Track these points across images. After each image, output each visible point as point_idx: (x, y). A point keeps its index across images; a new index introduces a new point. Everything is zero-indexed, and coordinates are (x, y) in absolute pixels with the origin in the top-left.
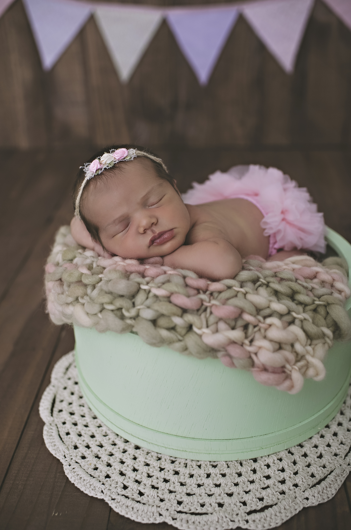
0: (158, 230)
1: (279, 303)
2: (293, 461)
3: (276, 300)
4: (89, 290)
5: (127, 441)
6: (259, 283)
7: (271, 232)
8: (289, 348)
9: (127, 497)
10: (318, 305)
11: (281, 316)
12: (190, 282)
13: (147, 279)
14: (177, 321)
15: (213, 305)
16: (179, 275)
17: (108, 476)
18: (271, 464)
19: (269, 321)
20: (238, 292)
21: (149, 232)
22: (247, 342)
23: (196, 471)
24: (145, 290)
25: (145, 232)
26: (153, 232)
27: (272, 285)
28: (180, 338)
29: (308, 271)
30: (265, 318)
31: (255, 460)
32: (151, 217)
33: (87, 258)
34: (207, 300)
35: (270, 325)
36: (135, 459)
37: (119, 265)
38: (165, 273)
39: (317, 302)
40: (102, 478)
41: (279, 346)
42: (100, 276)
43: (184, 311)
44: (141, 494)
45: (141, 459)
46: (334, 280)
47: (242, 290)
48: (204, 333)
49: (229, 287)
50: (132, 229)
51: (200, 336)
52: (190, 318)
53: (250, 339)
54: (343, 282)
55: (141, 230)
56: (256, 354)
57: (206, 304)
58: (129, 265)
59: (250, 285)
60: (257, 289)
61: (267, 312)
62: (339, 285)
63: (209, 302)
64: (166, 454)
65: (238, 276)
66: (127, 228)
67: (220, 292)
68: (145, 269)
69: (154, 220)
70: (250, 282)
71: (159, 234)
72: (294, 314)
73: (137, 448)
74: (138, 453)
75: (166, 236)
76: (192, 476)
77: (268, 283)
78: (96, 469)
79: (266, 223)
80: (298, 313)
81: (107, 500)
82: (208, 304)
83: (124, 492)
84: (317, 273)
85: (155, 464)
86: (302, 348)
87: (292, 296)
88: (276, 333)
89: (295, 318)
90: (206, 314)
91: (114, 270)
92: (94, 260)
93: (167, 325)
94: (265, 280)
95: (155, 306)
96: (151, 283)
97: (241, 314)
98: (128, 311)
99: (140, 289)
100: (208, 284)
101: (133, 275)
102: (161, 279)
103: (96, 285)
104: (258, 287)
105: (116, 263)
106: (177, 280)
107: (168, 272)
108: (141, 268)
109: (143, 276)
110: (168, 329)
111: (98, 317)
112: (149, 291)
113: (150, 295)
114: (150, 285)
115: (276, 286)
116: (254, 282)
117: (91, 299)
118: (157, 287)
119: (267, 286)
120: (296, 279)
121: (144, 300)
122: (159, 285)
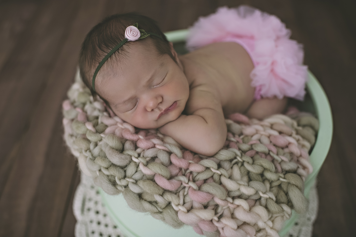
0: (163, 107)
1: (249, 186)
3: (246, 184)
4: (92, 146)
6: (235, 161)
10: (282, 182)
11: (247, 198)
12: (174, 160)
13: (139, 150)
14: (158, 199)
15: (190, 187)
16: (166, 151)
19: (238, 202)
20: (214, 173)
21: (156, 110)
22: (216, 218)
24: (135, 163)
25: (152, 110)
26: (160, 109)
27: (246, 165)
28: (161, 210)
30: (234, 198)
32: (157, 97)
34: (187, 181)
35: (238, 206)
37: (118, 127)
38: (154, 146)
39: (281, 179)
42: (102, 135)
43: (165, 191)
46: (301, 155)
47: (219, 172)
48: (180, 209)
49: (208, 168)
51: (177, 212)
52: (169, 197)
53: (218, 215)
55: (149, 110)
56: (223, 229)
57: (184, 185)
58: (126, 130)
59: (227, 165)
60: (232, 168)
61: (237, 194)
62: (305, 161)
63: (188, 184)
65: (218, 155)
66: (136, 107)
67: (199, 173)
68: (139, 139)
69: (160, 100)
70: (227, 162)
71: (165, 110)
72: (261, 194)
77: (244, 161)
80: (264, 193)
82: (186, 185)
84: (290, 143)
86: (263, 223)
87: (262, 177)
88: (241, 215)
90: (184, 192)
91: (113, 134)
92: (100, 114)
93: (150, 199)
94: (241, 158)
95: (141, 183)
96: (142, 155)
97: (213, 198)
98: (120, 179)
99: (131, 161)
100: (190, 163)
101: (128, 145)
102: (150, 153)
103: (98, 142)
104: (234, 164)
105: (116, 124)
106: (163, 157)
107: (158, 147)
108: (134, 137)
109: (136, 147)
110: (150, 202)
111: (96, 174)
112: (138, 166)
113: (139, 169)
114: (140, 159)
115: (249, 168)
116: (231, 161)
117: (92, 155)
118: (145, 162)
119: (243, 165)
120: (269, 151)
121: (133, 173)
122: (148, 159)
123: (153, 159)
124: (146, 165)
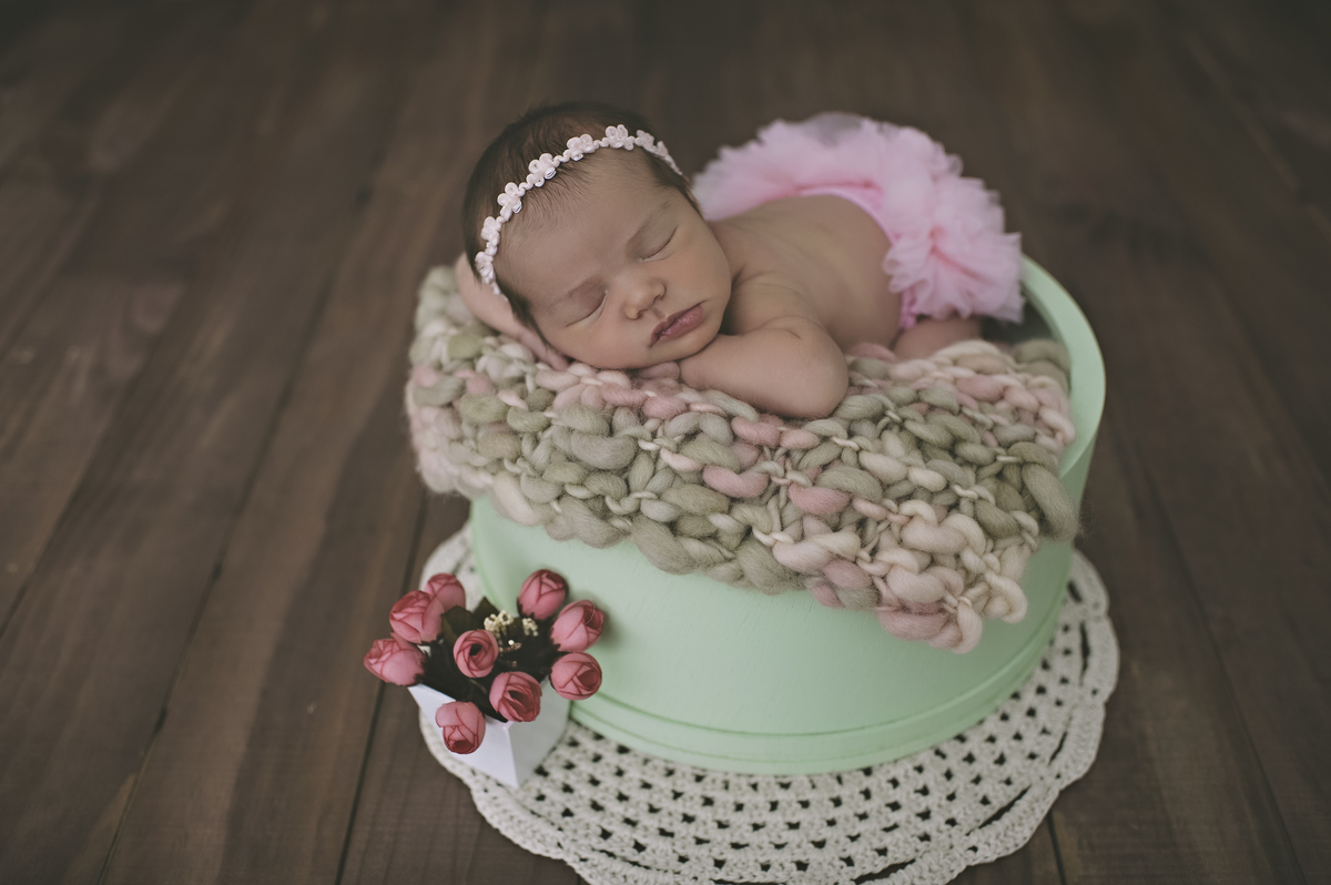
0: (668, 311)
1: (928, 468)
2: (944, 770)
3: (921, 462)
4: (526, 447)
5: (598, 737)
6: (884, 421)
7: (904, 284)
8: (950, 561)
9: (611, 855)
10: (1005, 465)
11: (931, 496)
12: (742, 429)
13: (651, 424)
14: (721, 522)
15: (792, 482)
16: (718, 414)
17: (567, 813)
18: (901, 780)
19: (908, 507)
20: (843, 448)
21: (649, 316)
22: (865, 554)
23: (748, 798)
24: (648, 452)
25: (640, 316)
26: (658, 314)
27: (909, 425)
28: (729, 555)
29: (987, 385)
30: (899, 501)
31: (868, 772)
32: (652, 282)
33: (509, 361)
34: (781, 472)
35: (911, 518)
36: (620, 773)
37: (587, 385)
38: (687, 408)
39: (1002, 459)
40: (557, 817)
41: (932, 561)
42: (548, 414)
43: (734, 501)
44: (639, 847)
45: (634, 774)
46: (1041, 404)
47: (852, 444)
48: (776, 541)
49: (825, 439)
50: (610, 310)
51: (770, 549)
52: (745, 513)
53: (870, 547)
54: (1059, 410)
55: (633, 313)
56: (884, 578)
57: (777, 481)
58: (610, 386)
59: (867, 428)
60: (880, 437)
61: (904, 489)
62: (1051, 417)
63: (784, 477)
64: (686, 762)
65: (843, 407)
66: (600, 309)
67: (806, 451)
68: (646, 399)
69: (658, 290)
70: (868, 422)
71: (670, 318)
72: (959, 490)
73: (623, 750)
74: (624, 761)
75: (685, 320)
76: (739, 807)
77: (904, 420)
78: (541, 798)
79: (895, 263)
80: (967, 487)
81: (571, 860)
82: (781, 481)
83: (604, 845)
84: (1006, 388)
85: (664, 785)
86: (977, 559)
87: (952, 448)
88: (919, 534)
89: (959, 498)
90: (779, 501)
91: (578, 403)
92: (529, 369)
93: (699, 532)
94: (897, 413)
95: (672, 496)
96: (660, 433)
97: (851, 501)
98: (618, 501)
99: (638, 451)
100: (781, 433)
101: (621, 418)
102: (680, 425)
103: (540, 434)
104: (883, 430)
105: (578, 380)
106: (715, 427)
107: (697, 407)
108: (635, 397)
109: (642, 418)
110: (702, 539)
111: (551, 509)
112: (657, 456)
113: (660, 465)
114: (657, 441)
115: (918, 429)
116: (875, 419)
117: (533, 467)
118: (672, 446)
119: (902, 428)
120: (961, 406)
121: (648, 478)
122: (677, 439)
123: (692, 435)
124: (678, 450)
